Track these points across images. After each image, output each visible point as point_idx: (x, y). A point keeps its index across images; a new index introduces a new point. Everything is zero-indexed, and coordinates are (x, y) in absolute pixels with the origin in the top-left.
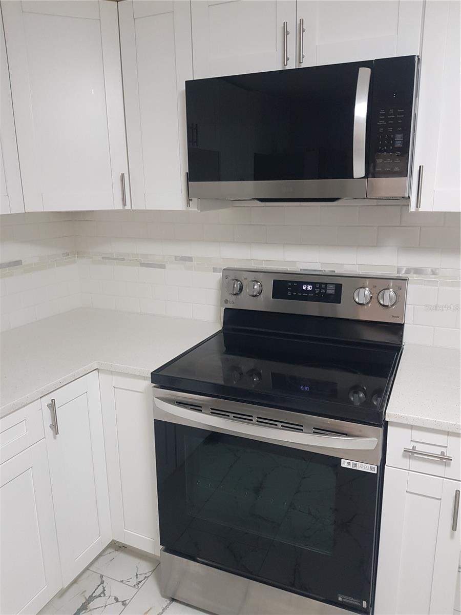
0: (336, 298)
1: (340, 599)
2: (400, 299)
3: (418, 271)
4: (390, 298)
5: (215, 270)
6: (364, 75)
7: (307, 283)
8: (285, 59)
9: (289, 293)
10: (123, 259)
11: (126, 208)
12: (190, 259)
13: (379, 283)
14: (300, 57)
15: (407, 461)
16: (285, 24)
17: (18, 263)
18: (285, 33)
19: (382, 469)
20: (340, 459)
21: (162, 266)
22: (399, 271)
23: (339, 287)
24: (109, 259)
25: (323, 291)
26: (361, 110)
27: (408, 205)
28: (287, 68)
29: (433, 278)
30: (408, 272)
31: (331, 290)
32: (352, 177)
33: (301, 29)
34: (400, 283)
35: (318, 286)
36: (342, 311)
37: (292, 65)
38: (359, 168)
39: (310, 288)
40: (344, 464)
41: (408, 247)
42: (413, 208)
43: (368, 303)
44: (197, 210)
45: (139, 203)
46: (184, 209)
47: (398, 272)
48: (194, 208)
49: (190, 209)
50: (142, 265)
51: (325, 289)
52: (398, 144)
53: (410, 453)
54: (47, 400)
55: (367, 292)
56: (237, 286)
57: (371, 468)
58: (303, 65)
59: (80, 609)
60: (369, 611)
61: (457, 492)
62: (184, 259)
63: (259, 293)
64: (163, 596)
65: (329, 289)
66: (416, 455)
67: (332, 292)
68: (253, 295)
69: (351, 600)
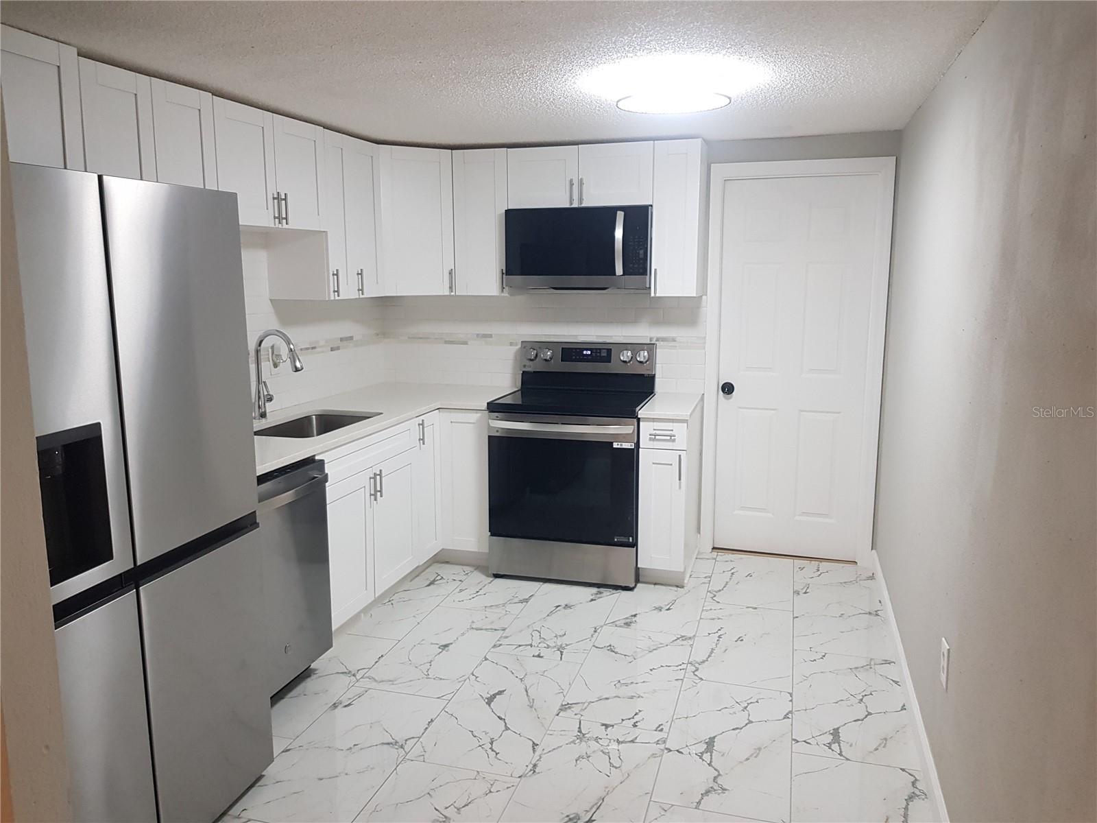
0: (608, 359)
1: (616, 540)
2: (651, 358)
3: (664, 339)
4: (644, 357)
5: (511, 344)
6: (620, 216)
7: (587, 350)
8: (572, 201)
9: (574, 357)
10: (428, 338)
11: (452, 294)
12: (490, 336)
13: (635, 347)
14: (581, 200)
15: (652, 442)
16: (571, 180)
17: (351, 338)
18: (571, 184)
19: (638, 445)
20: (612, 443)
21: (465, 343)
22: (651, 339)
23: (609, 351)
24: (414, 338)
25: (598, 354)
26: (619, 233)
27: (650, 294)
28: (573, 206)
29: (674, 344)
30: (657, 340)
31: (604, 354)
32: (615, 274)
33: (581, 183)
34: (651, 347)
35: (594, 351)
36: (613, 368)
37: (575, 205)
38: (619, 270)
39: (589, 352)
40: (615, 445)
41: (657, 323)
42: (653, 295)
43: (630, 361)
44: (507, 295)
45: (460, 291)
46: (498, 295)
47: (651, 341)
48: (506, 294)
49: (503, 295)
50: (446, 342)
51: (600, 353)
52: (641, 256)
53: (653, 437)
54: (419, 420)
55: (629, 354)
56: (533, 353)
57: (631, 445)
58: (583, 205)
59: (429, 585)
60: (634, 545)
61: (680, 456)
62: (485, 336)
63: (551, 358)
64: (488, 576)
65: (602, 353)
66: (657, 437)
67: (605, 355)
68: (546, 360)
69: (623, 539)
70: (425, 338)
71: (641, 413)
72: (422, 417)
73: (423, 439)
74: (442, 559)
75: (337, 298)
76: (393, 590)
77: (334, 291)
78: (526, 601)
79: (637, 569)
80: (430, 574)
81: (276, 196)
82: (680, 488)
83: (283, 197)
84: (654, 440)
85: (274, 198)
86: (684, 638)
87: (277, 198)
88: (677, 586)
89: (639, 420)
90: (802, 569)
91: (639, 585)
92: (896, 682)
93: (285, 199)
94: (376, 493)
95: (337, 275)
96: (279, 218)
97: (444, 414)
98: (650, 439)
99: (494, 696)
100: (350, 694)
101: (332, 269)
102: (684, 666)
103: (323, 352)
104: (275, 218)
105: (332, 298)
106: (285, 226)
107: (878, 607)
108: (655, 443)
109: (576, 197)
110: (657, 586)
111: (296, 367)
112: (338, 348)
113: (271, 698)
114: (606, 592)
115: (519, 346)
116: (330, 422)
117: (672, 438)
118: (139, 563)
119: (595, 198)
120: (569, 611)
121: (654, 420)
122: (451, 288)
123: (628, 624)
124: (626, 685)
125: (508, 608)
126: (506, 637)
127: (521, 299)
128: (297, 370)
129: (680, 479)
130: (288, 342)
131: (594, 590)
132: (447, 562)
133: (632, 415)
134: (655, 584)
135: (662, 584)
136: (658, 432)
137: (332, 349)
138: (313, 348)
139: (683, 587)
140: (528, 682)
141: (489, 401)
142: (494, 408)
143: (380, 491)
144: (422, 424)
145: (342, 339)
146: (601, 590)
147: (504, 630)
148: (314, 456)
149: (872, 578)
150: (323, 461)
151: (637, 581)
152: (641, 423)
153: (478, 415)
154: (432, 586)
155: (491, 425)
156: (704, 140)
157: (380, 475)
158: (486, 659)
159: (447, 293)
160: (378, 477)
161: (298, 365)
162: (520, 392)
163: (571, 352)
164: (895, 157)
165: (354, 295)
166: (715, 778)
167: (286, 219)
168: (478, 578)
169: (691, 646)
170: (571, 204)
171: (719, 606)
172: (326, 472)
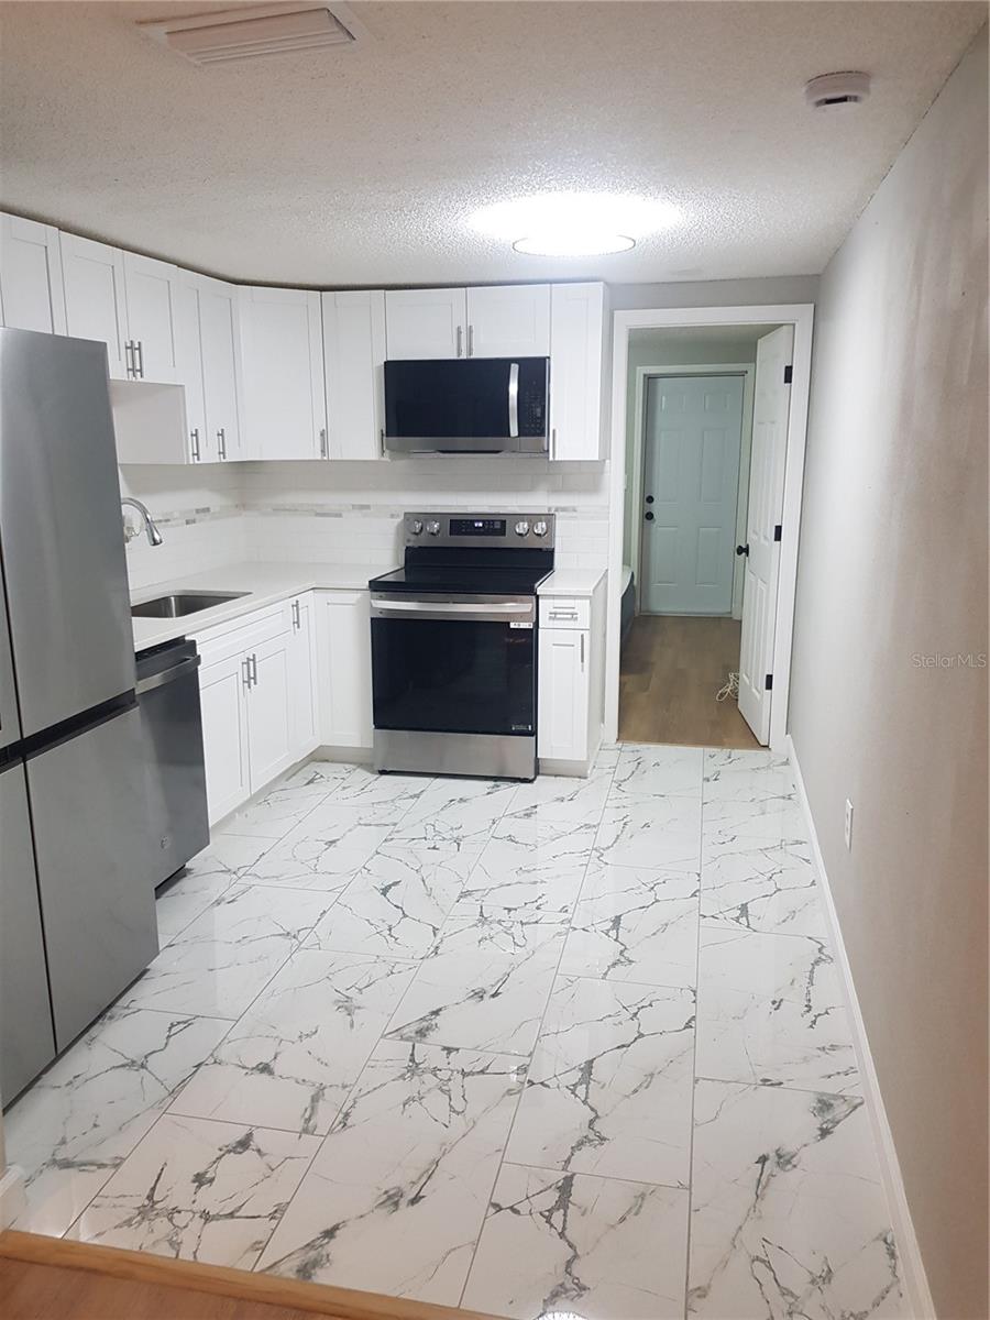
0: (502, 532)
1: (513, 728)
2: (550, 531)
3: (563, 509)
4: (542, 529)
5: (392, 516)
6: (515, 368)
7: (478, 521)
8: (459, 354)
9: (463, 530)
10: (296, 510)
11: (325, 458)
12: (368, 507)
13: (532, 518)
14: (470, 351)
15: (551, 621)
16: (459, 328)
17: (208, 510)
18: (459, 333)
19: (537, 624)
20: (509, 623)
21: (340, 515)
22: (550, 509)
23: (503, 523)
24: (277, 510)
25: (491, 526)
26: (513, 389)
27: (548, 457)
28: (461, 357)
29: (575, 514)
30: (556, 510)
31: (497, 526)
32: (509, 435)
33: (470, 331)
34: (549, 518)
35: (487, 523)
36: (506, 541)
37: (464, 356)
38: (514, 431)
39: (481, 525)
40: (512, 626)
41: (555, 490)
42: (551, 458)
43: (526, 534)
44: (388, 459)
45: (334, 454)
46: (377, 459)
47: (549, 511)
48: (386, 458)
49: (383, 459)
50: (318, 514)
51: (493, 524)
52: (539, 415)
53: (554, 616)
54: (292, 601)
55: (525, 526)
56: (418, 526)
57: (530, 626)
58: (472, 357)
59: (308, 784)
60: (534, 733)
61: (582, 636)
62: (363, 507)
63: (438, 531)
64: (373, 773)
65: (496, 525)
66: (558, 616)
67: (499, 527)
68: (432, 534)
69: (522, 728)
70: (293, 510)
71: (540, 590)
72: (295, 598)
73: (298, 622)
74: (321, 756)
75: (197, 462)
76: (268, 789)
77: (194, 454)
78: (417, 796)
79: (537, 760)
80: (308, 772)
81: (129, 345)
82: (583, 670)
83: (137, 346)
84: (554, 619)
85: (127, 348)
86: (587, 826)
87: (131, 348)
88: (580, 777)
89: (537, 597)
90: (711, 757)
91: (539, 778)
92: (807, 861)
93: (139, 349)
94: (251, 680)
95: (196, 435)
96: (133, 370)
97: (320, 595)
98: (550, 618)
99: (390, 886)
100: (231, 891)
101: (191, 430)
102: (588, 852)
103: (177, 525)
104: (128, 370)
105: (191, 462)
106: (140, 379)
107: (792, 791)
108: (556, 622)
109: (464, 347)
110: (558, 778)
111: (154, 540)
112: (194, 521)
113: (156, 889)
114: (503, 785)
115: (402, 517)
116: (190, 603)
117: (573, 616)
118: (25, 736)
119: (486, 348)
120: (463, 804)
121: (553, 597)
122: (323, 451)
123: (528, 815)
124: (528, 871)
125: (398, 803)
126: (398, 832)
127: (402, 464)
128: (155, 543)
129: (582, 661)
130: (144, 512)
131: (491, 783)
132: (327, 761)
133: (532, 592)
134: (556, 776)
135: (563, 776)
136: (558, 610)
137: (187, 523)
138: (167, 520)
139: (585, 778)
140: (424, 872)
141: (371, 579)
142: (377, 586)
143: (254, 678)
144: (297, 606)
145: (198, 511)
146: (498, 783)
147: (395, 824)
148: (184, 636)
149: (787, 763)
150: (194, 641)
151: (537, 773)
152: (540, 601)
153: (358, 595)
154: (311, 785)
155: (374, 605)
156: (606, 283)
157: (254, 660)
158: (378, 853)
159: (319, 458)
160: (251, 663)
161: (157, 537)
162: (403, 571)
163: (460, 524)
164: (812, 305)
165: (216, 459)
166: (622, 952)
167: (141, 370)
168: (362, 775)
169: (596, 833)
170: (459, 355)
171: (625, 795)
172: (198, 653)
